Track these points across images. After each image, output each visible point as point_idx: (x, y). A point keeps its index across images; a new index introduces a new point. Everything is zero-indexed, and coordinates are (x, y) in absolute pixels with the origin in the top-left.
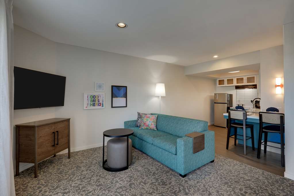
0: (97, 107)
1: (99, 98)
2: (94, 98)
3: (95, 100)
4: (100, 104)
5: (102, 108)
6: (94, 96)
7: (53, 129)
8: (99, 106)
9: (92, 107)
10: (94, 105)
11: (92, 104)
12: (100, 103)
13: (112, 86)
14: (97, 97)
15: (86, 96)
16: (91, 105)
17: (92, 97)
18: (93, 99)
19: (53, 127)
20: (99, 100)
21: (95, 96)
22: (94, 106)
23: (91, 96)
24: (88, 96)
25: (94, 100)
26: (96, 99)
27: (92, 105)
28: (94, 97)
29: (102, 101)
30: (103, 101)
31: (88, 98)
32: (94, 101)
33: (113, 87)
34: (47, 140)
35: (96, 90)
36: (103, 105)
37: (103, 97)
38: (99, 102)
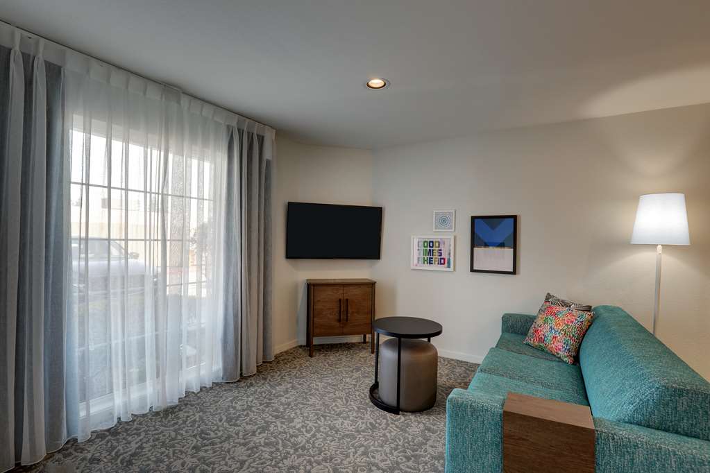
0: (435, 267)
1: (442, 247)
2: (430, 247)
3: (433, 250)
4: (442, 261)
5: (448, 269)
6: (430, 242)
7: (339, 294)
8: (441, 264)
9: (427, 267)
10: (430, 261)
11: (426, 259)
12: (444, 259)
13: (473, 218)
14: (437, 244)
15: (416, 242)
16: (424, 260)
17: (426, 244)
18: (428, 248)
19: (341, 292)
20: (441, 250)
21: (433, 242)
22: (430, 263)
23: (424, 242)
24: (418, 242)
25: (430, 250)
26: (434, 248)
27: (426, 262)
28: (431, 244)
29: (447, 253)
30: (449, 254)
31: (418, 246)
32: (431, 252)
33: (476, 220)
34: (329, 309)
35: (436, 229)
36: (449, 263)
37: (450, 245)
38: (441, 255)
